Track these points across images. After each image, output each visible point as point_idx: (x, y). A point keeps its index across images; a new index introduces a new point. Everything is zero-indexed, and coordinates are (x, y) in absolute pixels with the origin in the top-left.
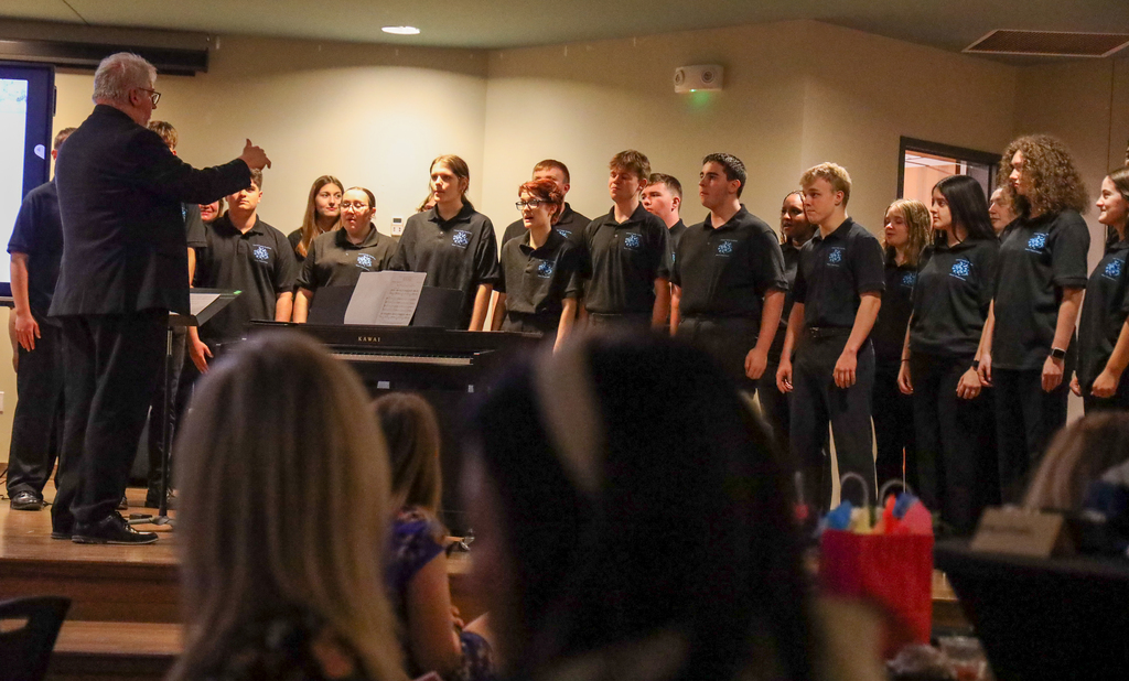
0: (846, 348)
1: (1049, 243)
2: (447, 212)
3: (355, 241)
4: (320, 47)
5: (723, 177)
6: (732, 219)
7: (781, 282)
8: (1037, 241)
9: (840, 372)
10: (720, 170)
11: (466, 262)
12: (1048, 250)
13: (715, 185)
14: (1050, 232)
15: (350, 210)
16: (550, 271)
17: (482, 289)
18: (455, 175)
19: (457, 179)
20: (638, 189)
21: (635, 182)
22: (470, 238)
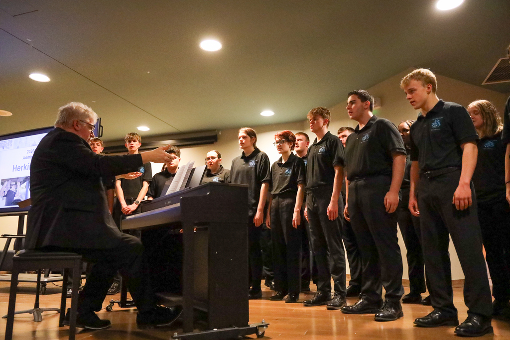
0: (461, 182)
3: (213, 173)
5: (359, 101)
6: (369, 123)
7: (399, 149)
10: (356, 97)
13: (355, 107)
15: (210, 161)
16: (290, 172)
17: (263, 185)
18: (248, 136)
19: (249, 138)
20: (324, 125)
21: (321, 121)
22: (257, 163)
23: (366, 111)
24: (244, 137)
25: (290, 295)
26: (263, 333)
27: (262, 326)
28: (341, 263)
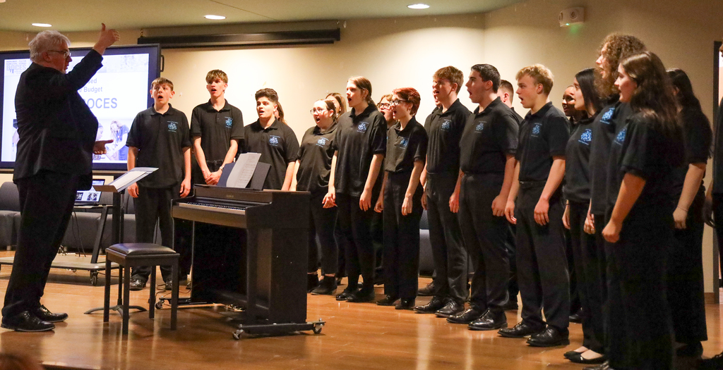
1: (614, 116)
2: (358, 111)
4: (395, 22)
5: (480, 79)
6: (487, 107)
8: (608, 115)
9: (537, 214)
10: (478, 73)
11: (365, 141)
12: (615, 121)
13: (474, 86)
14: (616, 107)
15: (316, 113)
16: (406, 145)
17: (375, 157)
18: (358, 88)
19: (359, 90)
20: (451, 91)
21: (448, 86)
22: (368, 126)
23: (487, 92)
24: (352, 90)
25: (402, 301)
26: (320, 330)
27: (319, 324)
28: (460, 265)
